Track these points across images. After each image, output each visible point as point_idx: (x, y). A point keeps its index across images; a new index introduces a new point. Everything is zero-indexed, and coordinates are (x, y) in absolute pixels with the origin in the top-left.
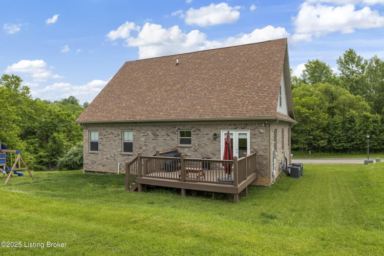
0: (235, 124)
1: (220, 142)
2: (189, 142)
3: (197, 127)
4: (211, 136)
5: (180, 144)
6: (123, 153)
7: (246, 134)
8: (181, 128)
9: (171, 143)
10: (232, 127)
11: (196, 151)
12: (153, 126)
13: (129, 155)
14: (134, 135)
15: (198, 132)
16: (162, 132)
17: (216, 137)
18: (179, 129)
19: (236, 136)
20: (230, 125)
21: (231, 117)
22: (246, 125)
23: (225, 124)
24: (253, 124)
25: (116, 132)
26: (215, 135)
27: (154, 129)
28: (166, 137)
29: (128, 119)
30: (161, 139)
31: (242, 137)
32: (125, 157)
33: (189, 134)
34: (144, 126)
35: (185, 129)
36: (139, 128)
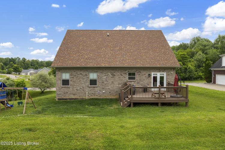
0: (159, 70)
1: (151, 78)
2: (134, 78)
3: (139, 71)
4: (147, 75)
5: (129, 79)
6: (90, 86)
7: (164, 74)
8: (130, 71)
9: (123, 79)
10: (158, 71)
11: (138, 83)
12: (111, 70)
13: (94, 87)
14: (98, 75)
15: (140, 73)
16: (117, 73)
17: (150, 75)
18: (128, 72)
19: (159, 75)
20: (157, 70)
21: (160, 66)
22: (165, 70)
23: (154, 69)
24: (168, 70)
25: (84, 74)
26: (149, 74)
27: (112, 71)
28: (120, 76)
29: (95, 66)
30: (117, 77)
31: (162, 76)
32: (91, 88)
33: (134, 74)
34: (106, 70)
35: (132, 72)
36: (102, 71)
